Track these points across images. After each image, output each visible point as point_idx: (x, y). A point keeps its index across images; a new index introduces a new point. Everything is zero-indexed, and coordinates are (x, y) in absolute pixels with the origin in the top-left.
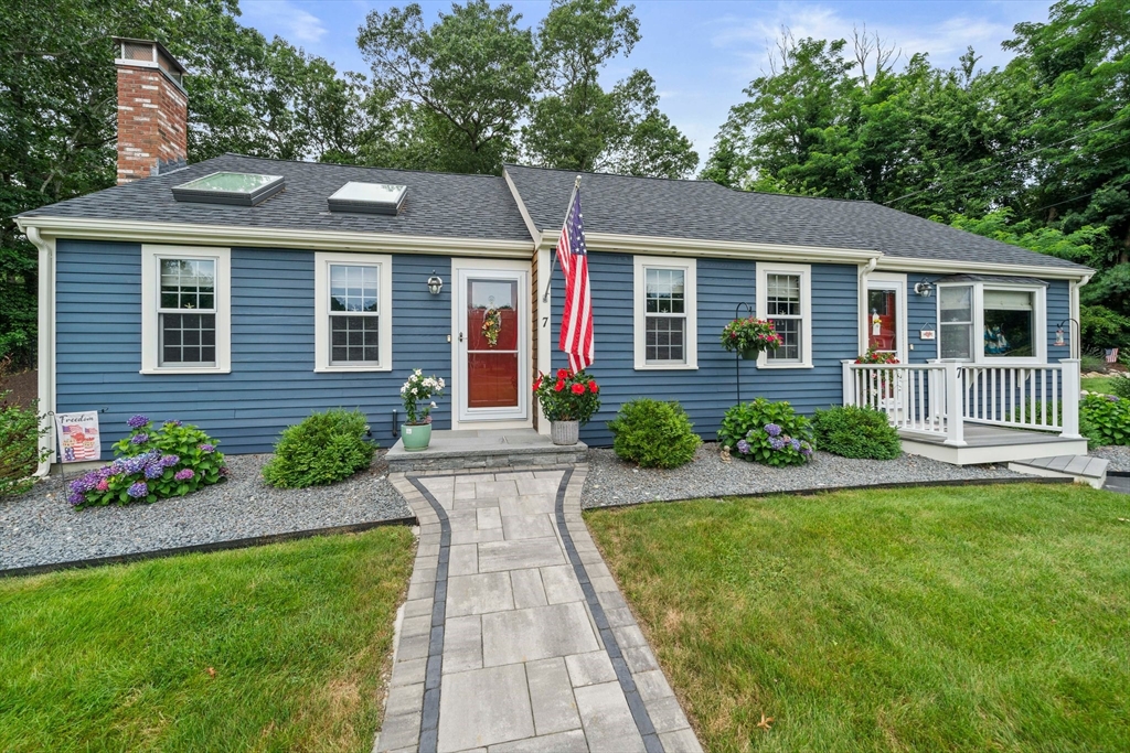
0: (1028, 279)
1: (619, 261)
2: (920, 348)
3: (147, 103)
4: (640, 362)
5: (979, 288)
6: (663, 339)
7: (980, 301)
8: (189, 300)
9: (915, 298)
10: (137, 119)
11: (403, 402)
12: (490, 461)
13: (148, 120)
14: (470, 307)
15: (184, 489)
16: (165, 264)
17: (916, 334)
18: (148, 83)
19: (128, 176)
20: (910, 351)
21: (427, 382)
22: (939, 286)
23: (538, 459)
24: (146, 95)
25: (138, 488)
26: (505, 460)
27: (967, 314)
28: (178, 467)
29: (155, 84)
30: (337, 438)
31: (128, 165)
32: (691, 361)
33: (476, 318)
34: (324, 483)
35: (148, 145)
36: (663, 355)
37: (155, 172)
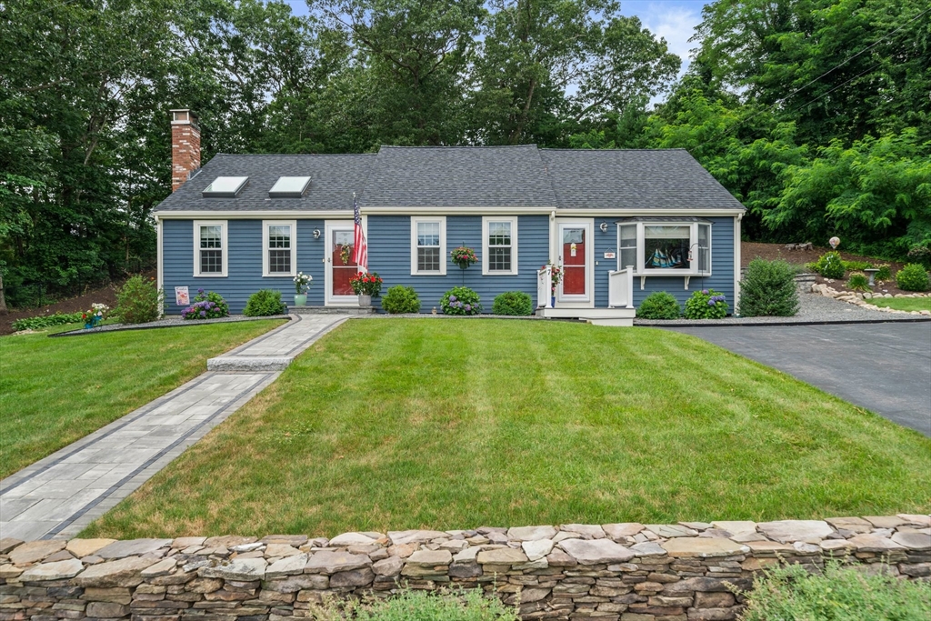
0: (683, 218)
1: (403, 219)
2: (604, 264)
3: (185, 142)
4: (414, 271)
5: (640, 226)
6: (429, 259)
7: (641, 233)
8: (211, 244)
9: (599, 234)
10: (181, 151)
11: (295, 287)
12: (329, 311)
13: (185, 151)
14: (334, 243)
15: (217, 315)
16: (202, 228)
17: (601, 255)
18: (185, 132)
19: (177, 181)
20: (596, 266)
21: (304, 277)
22: (619, 224)
23: (350, 311)
24: (184, 138)
25: (203, 313)
26: (336, 311)
27: (634, 242)
28: (214, 307)
29: (188, 132)
30: (269, 299)
31: (177, 175)
32: (443, 271)
33: (338, 250)
34: (264, 315)
35: (186, 164)
36: (429, 268)
37: (189, 178)
